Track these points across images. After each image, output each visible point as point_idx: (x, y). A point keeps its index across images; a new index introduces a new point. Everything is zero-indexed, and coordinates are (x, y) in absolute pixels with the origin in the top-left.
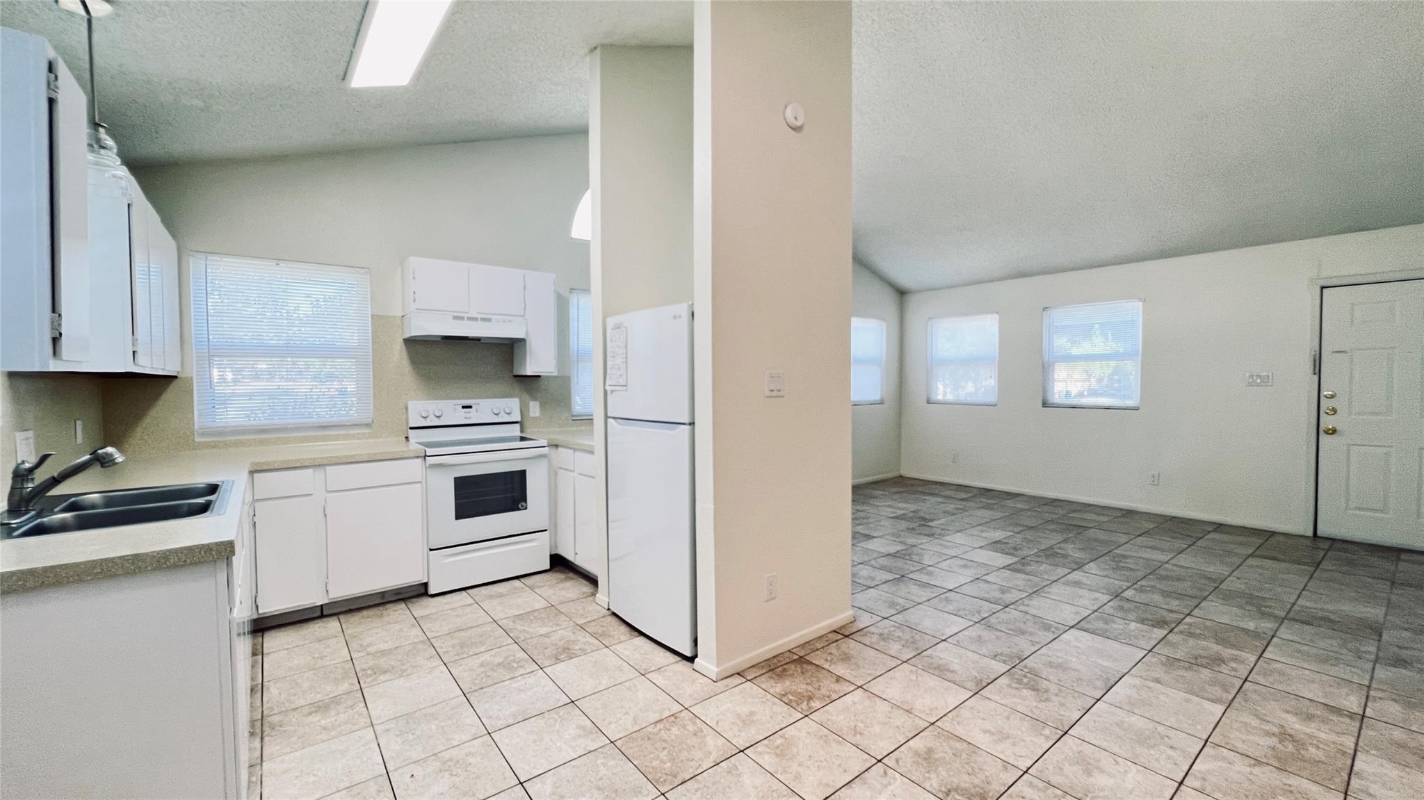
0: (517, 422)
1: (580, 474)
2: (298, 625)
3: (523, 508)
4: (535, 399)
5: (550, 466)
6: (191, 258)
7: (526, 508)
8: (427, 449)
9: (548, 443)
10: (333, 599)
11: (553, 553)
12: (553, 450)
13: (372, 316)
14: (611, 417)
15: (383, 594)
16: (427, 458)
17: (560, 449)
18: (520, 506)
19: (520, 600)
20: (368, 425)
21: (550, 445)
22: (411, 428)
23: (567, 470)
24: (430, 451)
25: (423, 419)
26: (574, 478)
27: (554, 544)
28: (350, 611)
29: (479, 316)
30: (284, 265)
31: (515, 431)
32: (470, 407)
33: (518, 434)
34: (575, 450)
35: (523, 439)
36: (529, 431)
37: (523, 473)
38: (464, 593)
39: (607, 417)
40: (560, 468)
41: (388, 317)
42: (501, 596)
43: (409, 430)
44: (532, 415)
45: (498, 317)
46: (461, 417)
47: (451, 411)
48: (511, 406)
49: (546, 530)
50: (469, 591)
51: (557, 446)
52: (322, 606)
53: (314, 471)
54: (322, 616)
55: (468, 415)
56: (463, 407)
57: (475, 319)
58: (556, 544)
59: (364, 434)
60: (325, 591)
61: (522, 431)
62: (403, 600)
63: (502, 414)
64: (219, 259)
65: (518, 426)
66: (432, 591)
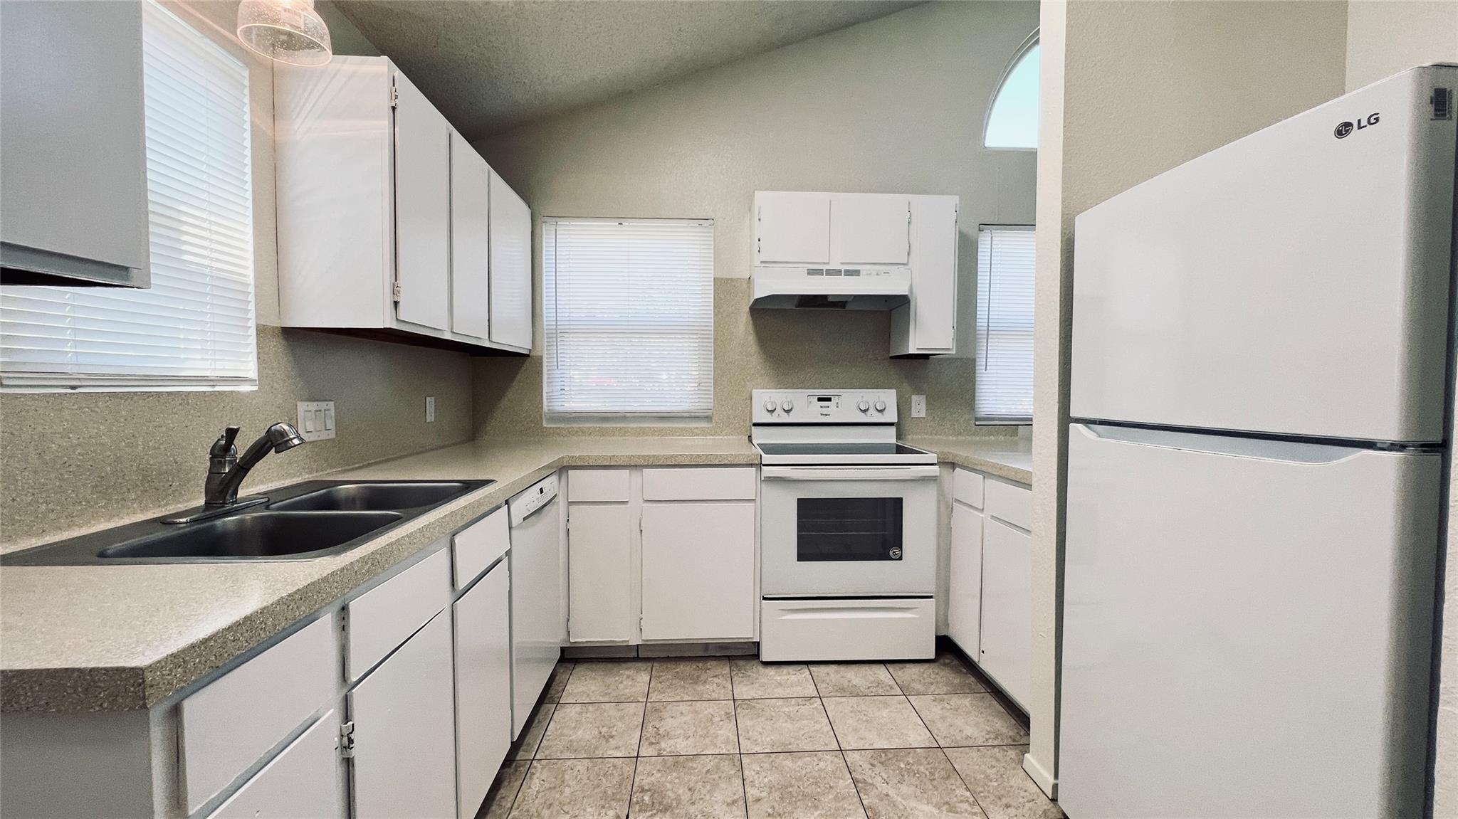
0: (891, 424)
1: (993, 517)
2: (610, 665)
3: (897, 557)
4: (919, 391)
5: (941, 495)
6: (544, 224)
7: (900, 559)
8: (764, 455)
9: (938, 458)
10: (647, 640)
11: (941, 634)
12: (946, 472)
13: (714, 279)
14: (1078, 421)
15: (706, 646)
16: (763, 467)
17: (958, 470)
18: (891, 553)
19: (885, 713)
20: (708, 418)
21: (942, 463)
22: (755, 425)
23: (971, 506)
24: (767, 458)
25: (769, 414)
26: (982, 520)
27: (943, 618)
28: (668, 659)
29: (843, 268)
30: (627, 224)
31: (889, 436)
32: (829, 400)
33: (894, 441)
34: (986, 475)
35: (900, 450)
36: (910, 437)
37: (898, 502)
38: (805, 671)
39: (1065, 419)
40: (957, 501)
41: (732, 280)
42: (856, 693)
43: (753, 427)
44: (914, 414)
45: (868, 267)
46: (814, 412)
47: (804, 404)
48: (885, 401)
49: (931, 597)
50: (814, 669)
51: (953, 465)
52: (638, 645)
53: (630, 473)
54: (637, 659)
55: (825, 411)
56: (820, 400)
57: (838, 272)
58: (946, 620)
59: (703, 429)
60: (639, 629)
61: (899, 437)
62: (729, 658)
63: (872, 411)
64: (568, 223)
65: (893, 430)
66: (765, 656)
